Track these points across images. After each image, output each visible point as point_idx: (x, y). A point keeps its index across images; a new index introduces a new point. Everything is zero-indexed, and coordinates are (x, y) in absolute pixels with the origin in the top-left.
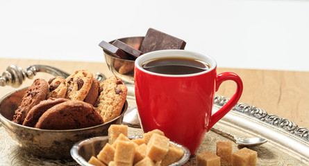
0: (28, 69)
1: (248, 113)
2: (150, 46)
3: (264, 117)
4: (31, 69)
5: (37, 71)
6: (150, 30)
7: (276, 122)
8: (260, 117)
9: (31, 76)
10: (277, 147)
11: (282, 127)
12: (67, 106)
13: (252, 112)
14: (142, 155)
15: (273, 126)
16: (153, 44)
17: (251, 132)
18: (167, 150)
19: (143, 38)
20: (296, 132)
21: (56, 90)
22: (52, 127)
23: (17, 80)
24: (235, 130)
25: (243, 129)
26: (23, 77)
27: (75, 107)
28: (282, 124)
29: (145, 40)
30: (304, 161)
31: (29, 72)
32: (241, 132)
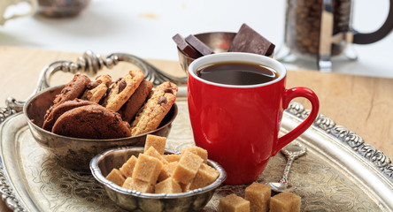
0: (109, 57)
1: (343, 139)
2: (240, 45)
3: (358, 146)
4: (112, 57)
5: (119, 60)
6: (244, 26)
7: (369, 154)
8: (354, 145)
9: (110, 65)
10: (359, 186)
11: (373, 161)
12: (84, 111)
13: (348, 138)
14: (168, 174)
15: (364, 159)
16: (243, 43)
17: (338, 163)
18: (195, 172)
19: (235, 34)
20: (385, 170)
21: (92, 91)
22: (68, 134)
23: (91, 68)
24: (322, 158)
25: (330, 158)
26: (99, 65)
27: (92, 113)
28: (374, 158)
29: (236, 37)
30: (381, 206)
31: (109, 61)
32: (328, 161)
